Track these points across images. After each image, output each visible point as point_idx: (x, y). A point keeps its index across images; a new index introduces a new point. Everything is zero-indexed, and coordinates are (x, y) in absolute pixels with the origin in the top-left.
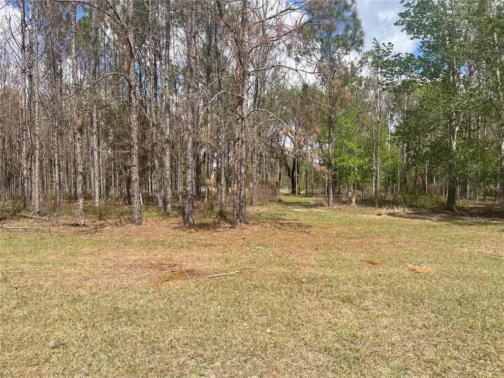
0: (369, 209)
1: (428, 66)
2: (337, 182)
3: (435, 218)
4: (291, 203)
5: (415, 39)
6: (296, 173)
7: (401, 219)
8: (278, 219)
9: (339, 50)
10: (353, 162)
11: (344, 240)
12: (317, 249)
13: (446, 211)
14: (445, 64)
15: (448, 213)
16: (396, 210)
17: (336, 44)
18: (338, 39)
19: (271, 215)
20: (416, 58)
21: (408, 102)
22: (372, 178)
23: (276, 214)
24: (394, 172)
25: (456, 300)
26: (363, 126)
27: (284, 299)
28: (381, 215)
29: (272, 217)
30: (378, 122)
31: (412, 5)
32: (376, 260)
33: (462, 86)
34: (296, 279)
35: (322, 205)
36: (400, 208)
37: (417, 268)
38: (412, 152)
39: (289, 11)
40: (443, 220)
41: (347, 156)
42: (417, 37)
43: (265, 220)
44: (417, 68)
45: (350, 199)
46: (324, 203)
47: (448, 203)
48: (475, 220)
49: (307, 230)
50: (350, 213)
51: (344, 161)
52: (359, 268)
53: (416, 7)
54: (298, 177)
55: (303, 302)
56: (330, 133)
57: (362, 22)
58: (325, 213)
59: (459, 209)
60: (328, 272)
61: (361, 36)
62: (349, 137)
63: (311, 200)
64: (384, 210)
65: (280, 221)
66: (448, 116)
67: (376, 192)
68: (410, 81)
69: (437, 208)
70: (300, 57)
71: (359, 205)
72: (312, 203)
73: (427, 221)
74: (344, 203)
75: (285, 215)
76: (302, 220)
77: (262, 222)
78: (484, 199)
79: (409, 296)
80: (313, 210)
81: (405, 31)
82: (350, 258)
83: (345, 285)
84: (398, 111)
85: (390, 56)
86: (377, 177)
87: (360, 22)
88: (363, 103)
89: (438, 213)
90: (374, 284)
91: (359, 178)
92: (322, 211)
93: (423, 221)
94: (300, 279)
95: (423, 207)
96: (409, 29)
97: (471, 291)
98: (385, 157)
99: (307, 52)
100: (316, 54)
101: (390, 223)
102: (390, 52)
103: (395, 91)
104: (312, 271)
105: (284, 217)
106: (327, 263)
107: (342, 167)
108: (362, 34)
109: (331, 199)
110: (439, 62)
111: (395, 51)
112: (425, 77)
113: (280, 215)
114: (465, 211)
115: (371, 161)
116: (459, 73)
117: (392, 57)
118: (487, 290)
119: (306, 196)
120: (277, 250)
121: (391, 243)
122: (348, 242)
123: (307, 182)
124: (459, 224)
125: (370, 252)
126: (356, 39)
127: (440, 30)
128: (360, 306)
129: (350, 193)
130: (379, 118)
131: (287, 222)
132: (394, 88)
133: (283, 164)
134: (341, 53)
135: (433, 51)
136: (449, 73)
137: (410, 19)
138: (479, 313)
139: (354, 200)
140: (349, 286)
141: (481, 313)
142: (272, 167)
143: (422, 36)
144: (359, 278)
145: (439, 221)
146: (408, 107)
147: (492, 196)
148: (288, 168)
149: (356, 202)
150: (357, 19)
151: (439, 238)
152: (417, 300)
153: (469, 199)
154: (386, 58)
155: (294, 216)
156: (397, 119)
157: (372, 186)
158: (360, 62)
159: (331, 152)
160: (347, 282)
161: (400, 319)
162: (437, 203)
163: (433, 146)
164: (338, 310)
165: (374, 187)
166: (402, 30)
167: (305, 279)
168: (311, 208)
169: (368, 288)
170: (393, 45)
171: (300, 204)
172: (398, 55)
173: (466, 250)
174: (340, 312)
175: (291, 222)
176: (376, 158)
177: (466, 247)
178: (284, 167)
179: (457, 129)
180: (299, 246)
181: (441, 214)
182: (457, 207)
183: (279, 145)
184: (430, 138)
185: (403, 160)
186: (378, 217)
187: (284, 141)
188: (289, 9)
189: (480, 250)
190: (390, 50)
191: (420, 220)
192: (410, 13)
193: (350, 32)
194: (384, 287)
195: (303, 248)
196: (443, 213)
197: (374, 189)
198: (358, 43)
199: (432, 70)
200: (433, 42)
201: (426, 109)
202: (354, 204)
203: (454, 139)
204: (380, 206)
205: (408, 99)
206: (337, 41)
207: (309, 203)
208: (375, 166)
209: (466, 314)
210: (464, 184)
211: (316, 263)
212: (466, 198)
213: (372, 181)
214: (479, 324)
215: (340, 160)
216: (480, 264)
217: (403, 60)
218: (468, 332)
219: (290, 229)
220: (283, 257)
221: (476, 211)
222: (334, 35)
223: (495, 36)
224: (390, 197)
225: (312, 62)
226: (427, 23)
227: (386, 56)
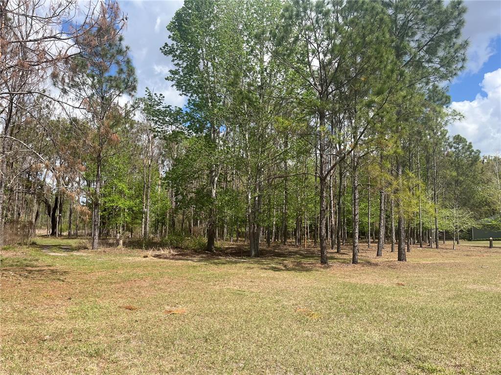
0: (136, 251)
1: (194, 122)
2: (106, 223)
3: (197, 258)
4: (47, 246)
5: (183, 96)
6: (58, 212)
7: (166, 260)
8: (27, 266)
9: (112, 91)
10: (123, 203)
11: (104, 286)
12: (70, 299)
13: (206, 252)
14: (208, 122)
15: (208, 253)
16: (162, 252)
17: (109, 84)
18: (111, 80)
19: (18, 262)
20: (184, 113)
21: (177, 151)
22: (142, 220)
23: (25, 260)
24: (164, 215)
25: (203, 337)
26: (136, 168)
27: (16, 364)
28: (147, 257)
29: (18, 264)
30: (150, 166)
31: (181, 66)
32: (135, 305)
33: (221, 143)
34: (36, 338)
35: (85, 248)
36: (166, 250)
37: (174, 309)
38: (180, 197)
39: (52, 39)
40: (202, 260)
41: (117, 197)
42: (185, 95)
43: (8, 268)
44: (185, 122)
45: (118, 241)
46: (88, 245)
47: (208, 245)
48: (228, 259)
49: (62, 278)
50: (116, 255)
51: (113, 201)
52: (115, 316)
53: (185, 68)
54: (60, 216)
55: (42, 364)
56: (98, 171)
57: (135, 70)
58: (87, 257)
59: (217, 249)
60: (80, 324)
61: (134, 82)
62: (119, 177)
63: (73, 242)
64: (150, 252)
65: (30, 268)
66: (210, 167)
67: (145, 233)
68: (178, 132)
69: (199, 249)
70: (68, 89)
71: (126, 247)
72: (74, 245)
73: (189, 261)
74: (111, 245)
75: (37, 260)
76: (58, 266)
77: (4, 270)
78: (237, 240)
79: (162, 340)
80: (74, 254)
81: (175, 87)
82: (107, 305)
83: (97, 337)
84: (168, 157)
85: (161, 106)
86: (146, 219)
87: (134, 69)
88: (136, 146)
89: (199, 253)
90: (128, 332)
91: (128, 219)
92: (84, 254)
93: (185, 262)
94: (42, 337)
95: (187, 248)
96: (179, 86)
97: (218, 326)
98: (155, 199)
99: (75, 85)
100: (86, 89)
101: (154, 266)
102: (161, 102)
103: (165, 139)
104: (60, 325)
105: (35, 263)
106: (79, 313)
107: (111, 208)
108: (135, 80)
109: (96, 241)
110: (203, 120)
111: (165, 103)
112: (191, 131)
113: (30, 261)
114: (221, 251)
115: (141, 202)
116: (219, 132)
117: (163, 108)
118: (230, 324)
119: (68, 238)
120: (18, 305)
121: (152, 286)
122: (108, 288)
123: (70, 222)
124: (215, 264)
125: (130, 297)
126: (130, 84)
127: (204, 92)
128: (109, 359)
129: (118, 234)
130: (151, 162)
131: (38, 269)
132: (164, 136)
133: (43, 201)
134: (113, 93)
135: (198, 109)
136: (211, 130)
137: (179, 77)
138: (221, 347)
139: (121, 242)
140: (101, 337)
141: (223, 347)
142: (28, 204)
143: (190, 95)
144: (113, 327)
145: (200, 261)
146: (177, 155)
147: (244, 237)
148: (49, 207)
149: (124, 243)
150: (131, 66)
151: (197, 278)
152: (169, 342)
153: (226, 240)
154: (158, 108)
155: (49, 261)
156: (167, 165)
157: (142, 228)
158: (133, 106)
159: (98, 191)
160: (100, 333)
161: (150, 366)
162: (199, 243)
163: (198, 193)
164: (83, 368)
165: (143, 229)
166: (173, 86)
167: (48, 336)
168: (72, 251)
169: (121, 337)
170: (164, 97)
171: (59, 247)
172: (169, 107)
173: (217, 287)
174: (85, 369)
175: (43, 268)
176: (147, 199)
177: (218, 284)
178: (43, 205)
179: (216, 179)
180: (49, 297)
181: (202, 255)
182: (215, 247)
183: (38, 180)
184: (195, 185)
185: (172, 203)
186: (144, 259)
187: (45, 175)
188: (55, 37)
189: (228, 287)
190: (162, 101)
191: (183, 261)
192: (179, 72)
193: (123, 76)
194: (138, 333)
195: (53, 299)
196: (204, 254)
197: (143, 231)
198: (130, 88)
199: (198, 126)
200: (198, 101)
201: (191, 159)
202: (121, 245)
203: (214, 188)
204: (147, 249)
205: (178, 148)
206: (110, 82)
207: (70, 246)
208: (145, 208)
209: (210, 350)
210: (223, 227)
211: (66, 315)
212: (223, 239)
213: (141, 224)
214: (220, 359)
215: (110, 200)
216: (228, 300)
217: (173, 112)
218: (210, 368)
219: (40, 277)
220: (25, 312)
221: (229, 251)
222: (106, 75)
223: (246, 106)
224: (158, 239)
225: (81, 96)
226: (193, 84)
227: (157, 105)
